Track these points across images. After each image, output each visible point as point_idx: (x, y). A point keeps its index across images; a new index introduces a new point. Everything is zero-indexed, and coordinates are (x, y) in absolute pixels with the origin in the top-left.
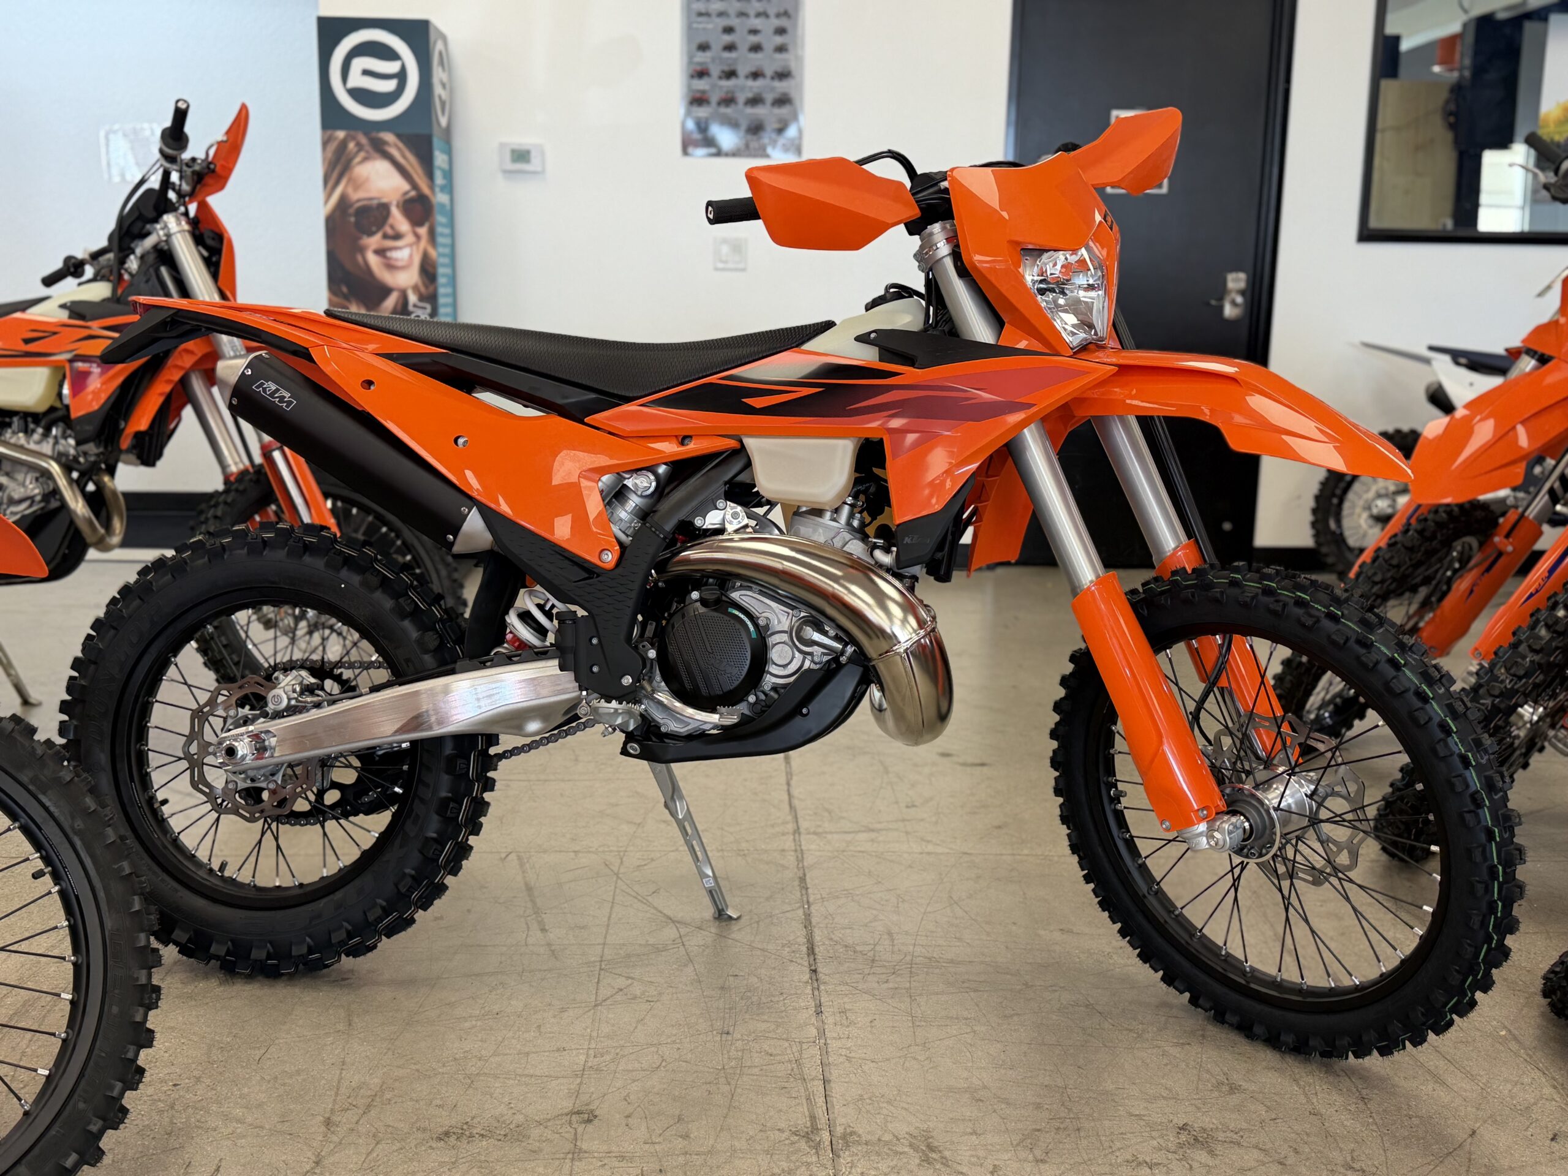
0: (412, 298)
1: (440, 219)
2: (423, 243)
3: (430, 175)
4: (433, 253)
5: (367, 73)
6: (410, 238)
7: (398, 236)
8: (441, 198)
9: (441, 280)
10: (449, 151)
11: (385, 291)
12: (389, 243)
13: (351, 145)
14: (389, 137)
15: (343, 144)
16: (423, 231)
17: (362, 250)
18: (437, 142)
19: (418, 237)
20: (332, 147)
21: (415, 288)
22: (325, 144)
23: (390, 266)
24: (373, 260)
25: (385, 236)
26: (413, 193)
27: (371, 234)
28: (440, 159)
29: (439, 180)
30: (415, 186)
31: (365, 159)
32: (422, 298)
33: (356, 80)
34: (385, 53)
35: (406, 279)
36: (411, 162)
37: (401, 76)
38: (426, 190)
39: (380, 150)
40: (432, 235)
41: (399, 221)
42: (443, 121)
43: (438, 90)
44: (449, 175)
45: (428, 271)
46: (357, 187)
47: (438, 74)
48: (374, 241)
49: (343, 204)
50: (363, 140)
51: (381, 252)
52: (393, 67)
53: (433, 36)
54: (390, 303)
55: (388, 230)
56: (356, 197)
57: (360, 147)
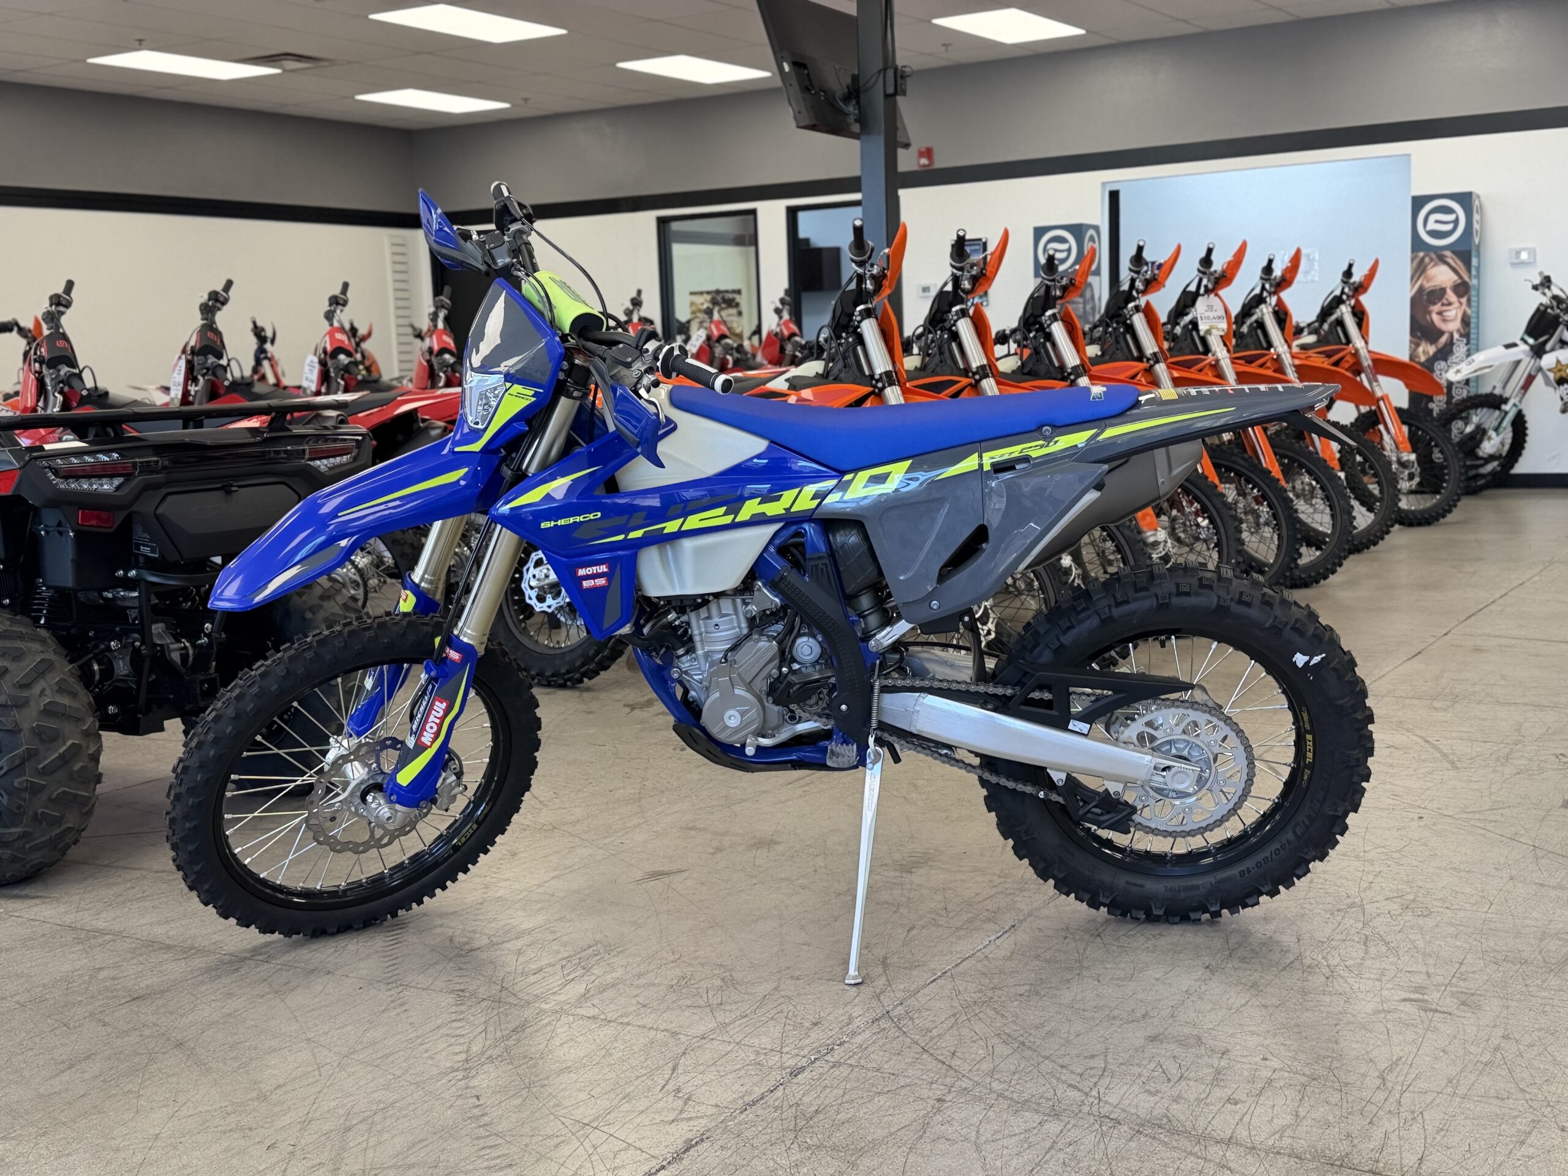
0: (1456, 336)
1: (1473, 293)
2: (1464, 306)
3: (1469, 270)
4: (1469, 311)
5: (1437, 222)
6: (1457, 305)
7: (1450, 304)
8: (1474, 282)
9: (1473, 325)
10: (1478, 257)
11: (1441, 333)
12: (1445, 308)
13: (1427, 260)
14: (1448, 253)
15: (1422, 259)
16: (1464, 300)
17: (1430, 313)
18: (1474, 253)
19: (1461, 303)
20: (1416, 262)
22: (1413, 260)
23: (1445, 320)
24: (1435, 318)
25: (1443, 305)
26: (1459, 281)
27: (1434, 304)
28: (1474, 261)
29: (1474, 272)
30: (1460, 277)
31: (1434, 266)
32: (1461, 336)
33: (1431, 226)
34: (1448, 210)
35: (1453, 326)
36: (1459, 265)
37: (1456, 221)
38: (1466, 279)
39: (1442, 260)
40: (1469, 301)
41: (1451, 296)
42: (1477, 241)
43: (1476, 226)
44: (1478, 269)
45: (1466, 321)
46: (1428, 280)
47: (1476, 217)
48: (1436, 308)
49: (1421, 289)
50: (1433, 256)
51: (1440, 313)
52: (1452, 217)
53: (1474, 197)
54: (1443, 339)
55: (1444, 301)
56: (1428, 285)
57: (1431, 260)
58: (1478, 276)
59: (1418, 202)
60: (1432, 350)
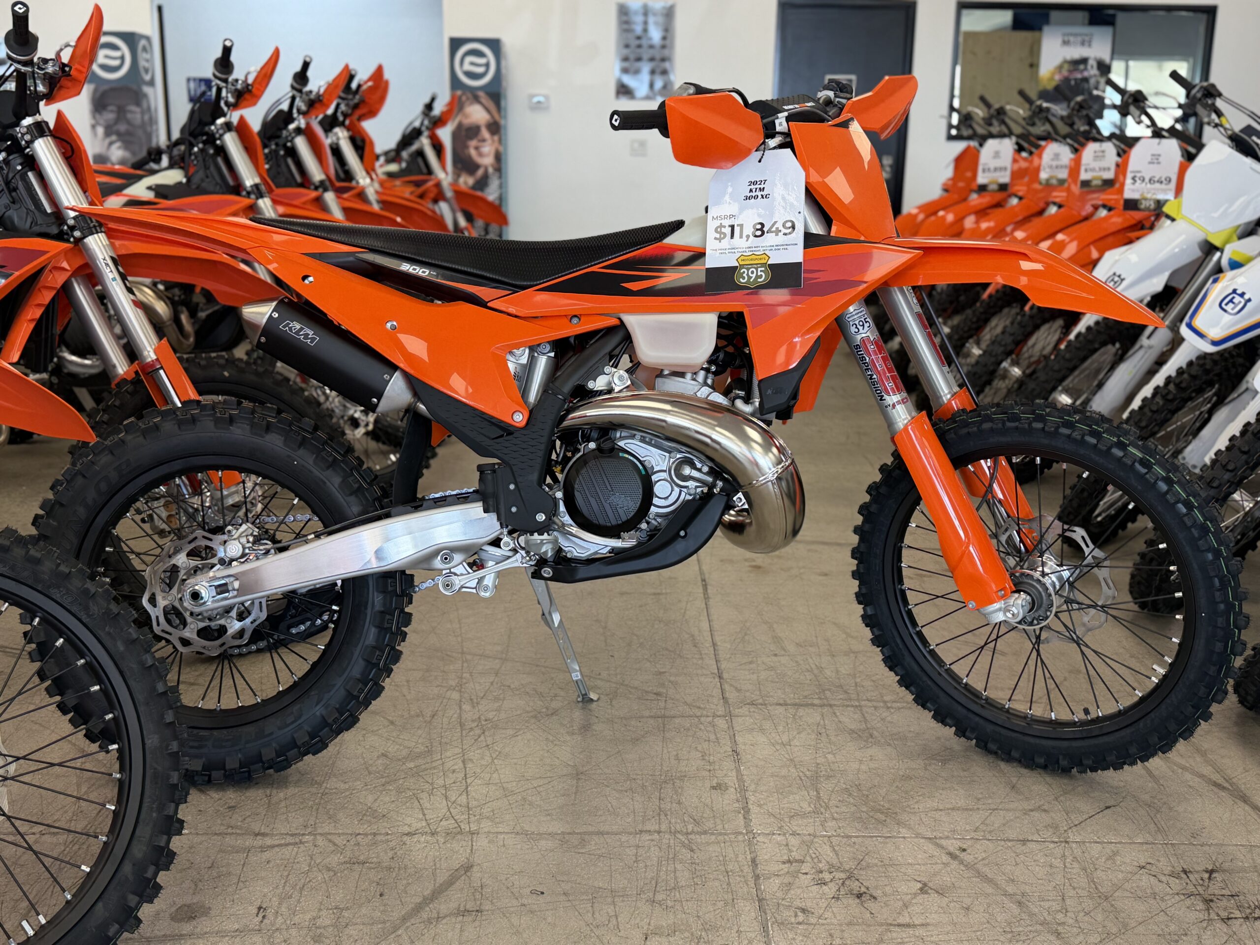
0: (491, 170)
2: (496, 144)
3: (499, 111)
4: (499, 148)
5: (472, 64)
6: (489, 142)
7: (484, 140)
8: (502, 122)
9: (503, 161)
10: (505, 100)
11: (477, 167)
12: (481, 144)
13: (464, 98)
14: (481, 94)
16: (496, 138)
17: (468, 148)
18: (502, 96)
19: (493, 141)
21: (492, 166)
23: (481, 155)
24: (473, 152)
25: (479, 141)
26: (491, 121)
27: (471, 138)
30: (492, 117)
31: (471, 104)
32: (494, 170)
33: (467, 67)
34: (480, 54)
35: (487, 162)
36: (491, 105)
37: (487, 65)
38: (497, 118)
39: (476, 99)
40: (500, 141)
41: (485, 134)
42: (504, 84)
43: (503, 71)
45: (498, 157)
46: (466, 118)
47: (503, 63)
48: (473, 143)
49: (460, 126)
50: (469, 95)
51: (477, 148)
52: (484, 61)
53: (501, 44)
54: (480, 172)
55: (480, 137)
56: (467, 122)
57: (468, 99)
58: (505, 117)
59: (456, 44)
60: (471, 181)
